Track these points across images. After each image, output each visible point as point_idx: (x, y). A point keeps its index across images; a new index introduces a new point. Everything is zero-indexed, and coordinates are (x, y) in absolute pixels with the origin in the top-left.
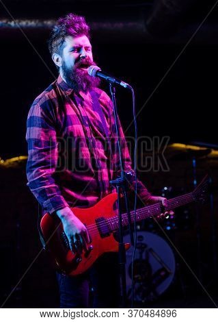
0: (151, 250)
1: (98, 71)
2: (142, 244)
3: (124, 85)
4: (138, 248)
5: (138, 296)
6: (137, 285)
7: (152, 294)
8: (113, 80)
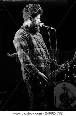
0: (68, 89)
1: (43, 24)
2: (65, 87)
3: (52, 28)
4: (64, 89)
5: (63, 108)
6: (63, 103)
7: (69, 107)
8: (49, 27)
